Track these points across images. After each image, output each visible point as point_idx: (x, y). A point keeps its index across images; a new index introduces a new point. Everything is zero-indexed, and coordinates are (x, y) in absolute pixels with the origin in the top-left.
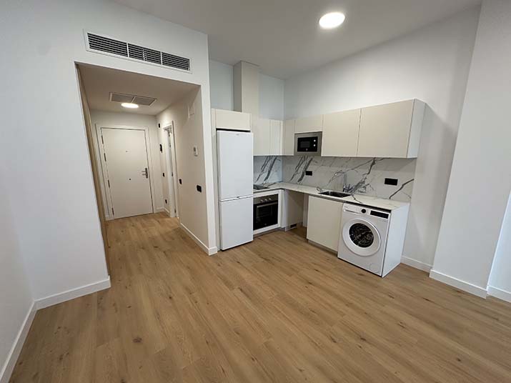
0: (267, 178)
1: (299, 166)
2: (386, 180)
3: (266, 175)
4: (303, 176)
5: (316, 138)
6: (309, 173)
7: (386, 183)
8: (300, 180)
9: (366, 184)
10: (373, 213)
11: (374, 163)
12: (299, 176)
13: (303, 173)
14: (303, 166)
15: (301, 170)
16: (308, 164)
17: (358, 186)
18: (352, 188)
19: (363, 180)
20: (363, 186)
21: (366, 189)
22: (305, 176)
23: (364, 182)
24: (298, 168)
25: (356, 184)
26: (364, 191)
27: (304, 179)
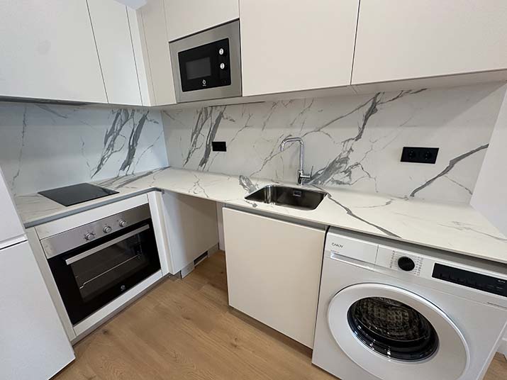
0: (127, 164)
1: (196, 132)
2: (405, 149)
3: (123, 156)
4: (207, 154)
5: (225, 43)
6: (220, 147)
7: (403, 160)
8: (204, 162)
9: (351, 163)
10: (440, 272)
11: (372, 110)
12: (200, 154)
13: (207, 146)
14: (205, 132)
15: (203, 140)
16: (216, 126)
17: (331, 169)
18: (317, 174)
19: (344, 155)
20: (342, 169)
21: (352, 175)
22: (213, 153)
23: (345, 160)
24: (197, 136)
25: (326, 165)
26: (347, 179)
27: (210, 159)
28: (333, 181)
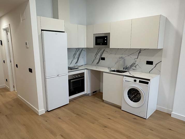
0: (77, 62)
1: (97, 54)
2: (147, 61)
6: (103, 59)
7: (147, 64)
10: (140, 82)
11: (140, 52)
12: (97, 61)
13: (99, 58)
14: (99, 54)
16: (103, 53)
17: (132, 66)
18: (128, 67)
19: (134, 62)
20: (134, 66)
21: (136, 67)
22: (101, 61)
23: (135, 64)
24: (97, 56)
25: (130, 65)
26: (135, 69)
27: (100, 62)
28: (132, 69)
